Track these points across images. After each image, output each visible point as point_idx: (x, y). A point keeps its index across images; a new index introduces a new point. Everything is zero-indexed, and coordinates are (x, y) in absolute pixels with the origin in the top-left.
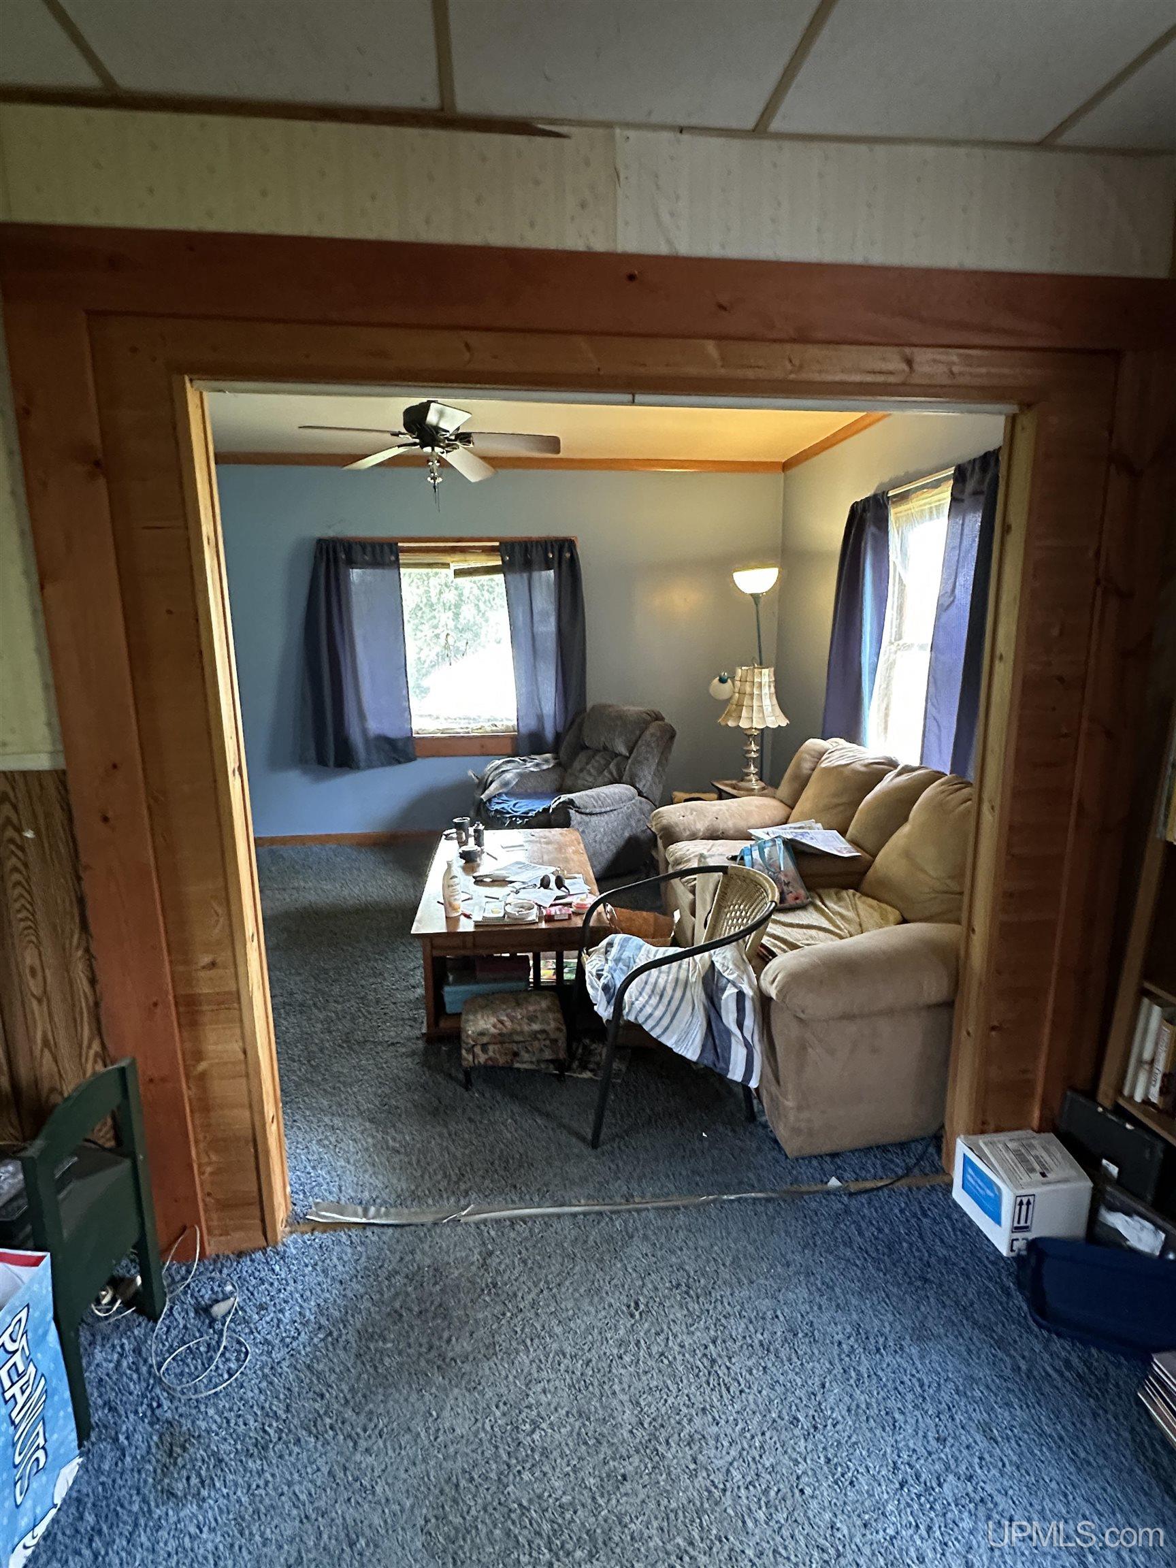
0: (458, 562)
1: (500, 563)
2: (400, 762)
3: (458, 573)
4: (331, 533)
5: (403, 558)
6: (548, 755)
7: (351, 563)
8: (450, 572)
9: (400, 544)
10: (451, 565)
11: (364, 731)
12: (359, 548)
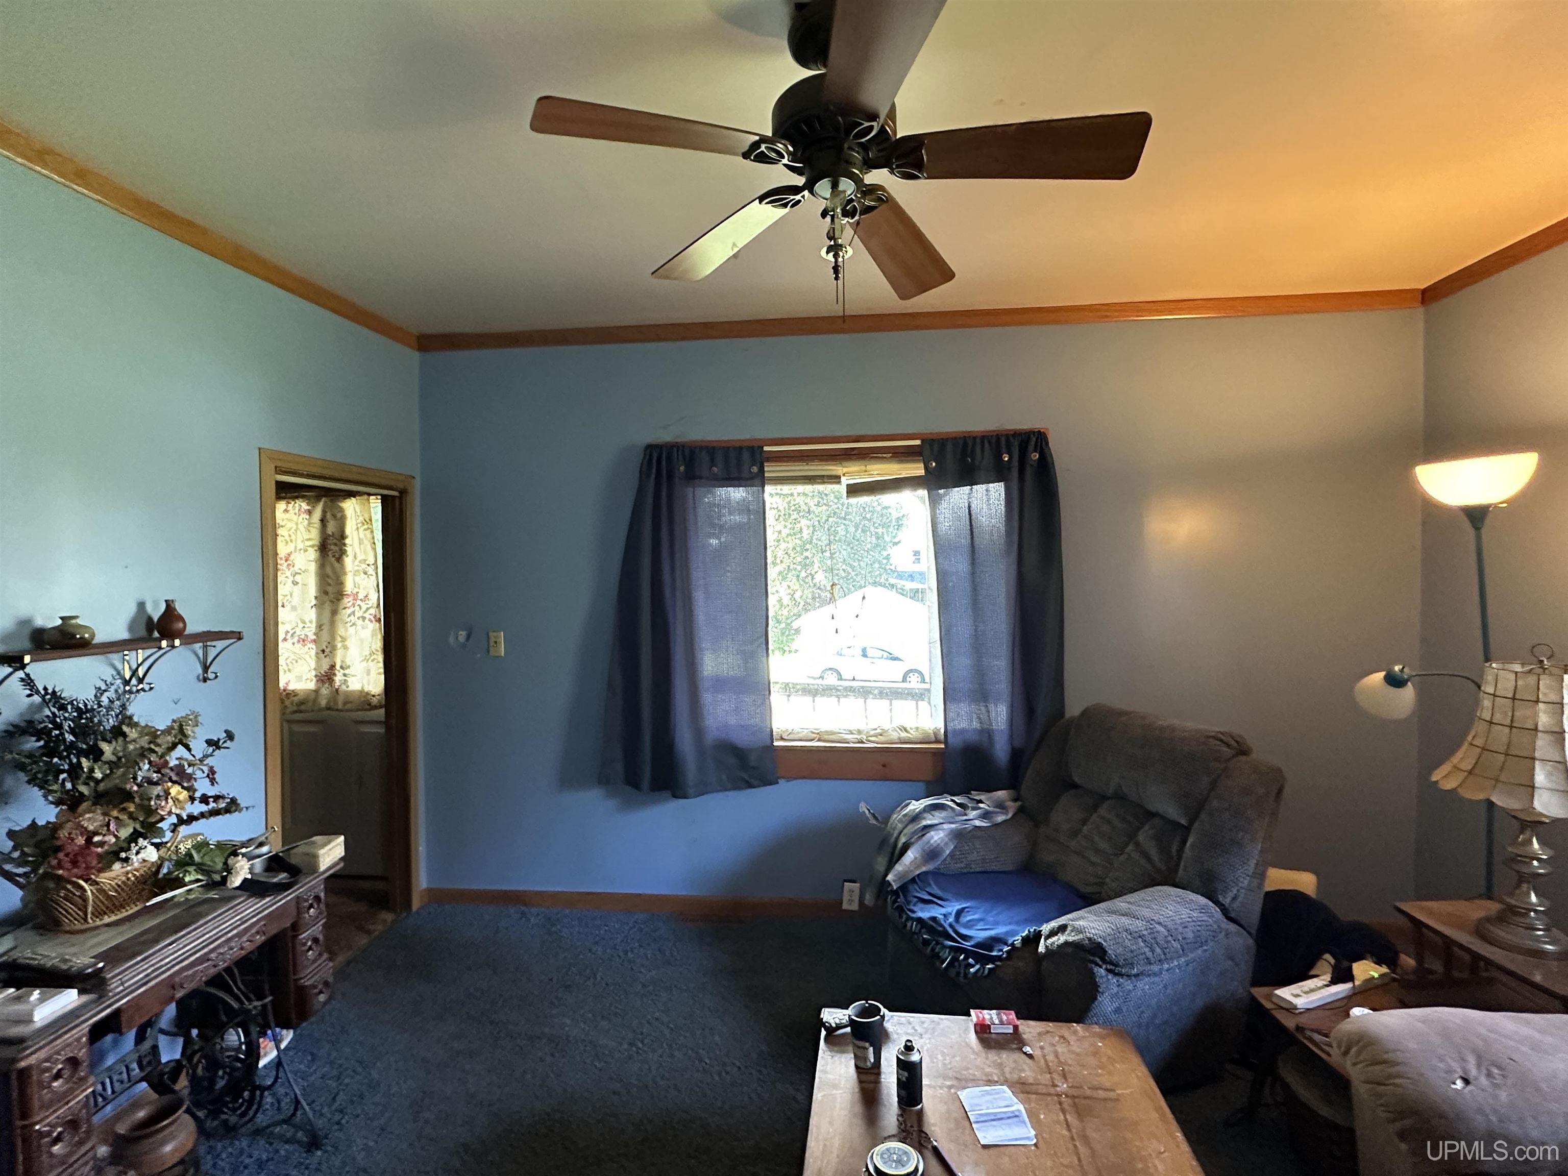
0: (853, 473)
1: (922, 472)
2: (751, 786)
3: (854, 490)
4: (666, 437)
5: (770, 470)
6: (1001, 794)
7: (692, 477)
8: (842, 488)
9: (766, 448)
10: (843, 479)
11: (699, 732)
12: (705, 457)
